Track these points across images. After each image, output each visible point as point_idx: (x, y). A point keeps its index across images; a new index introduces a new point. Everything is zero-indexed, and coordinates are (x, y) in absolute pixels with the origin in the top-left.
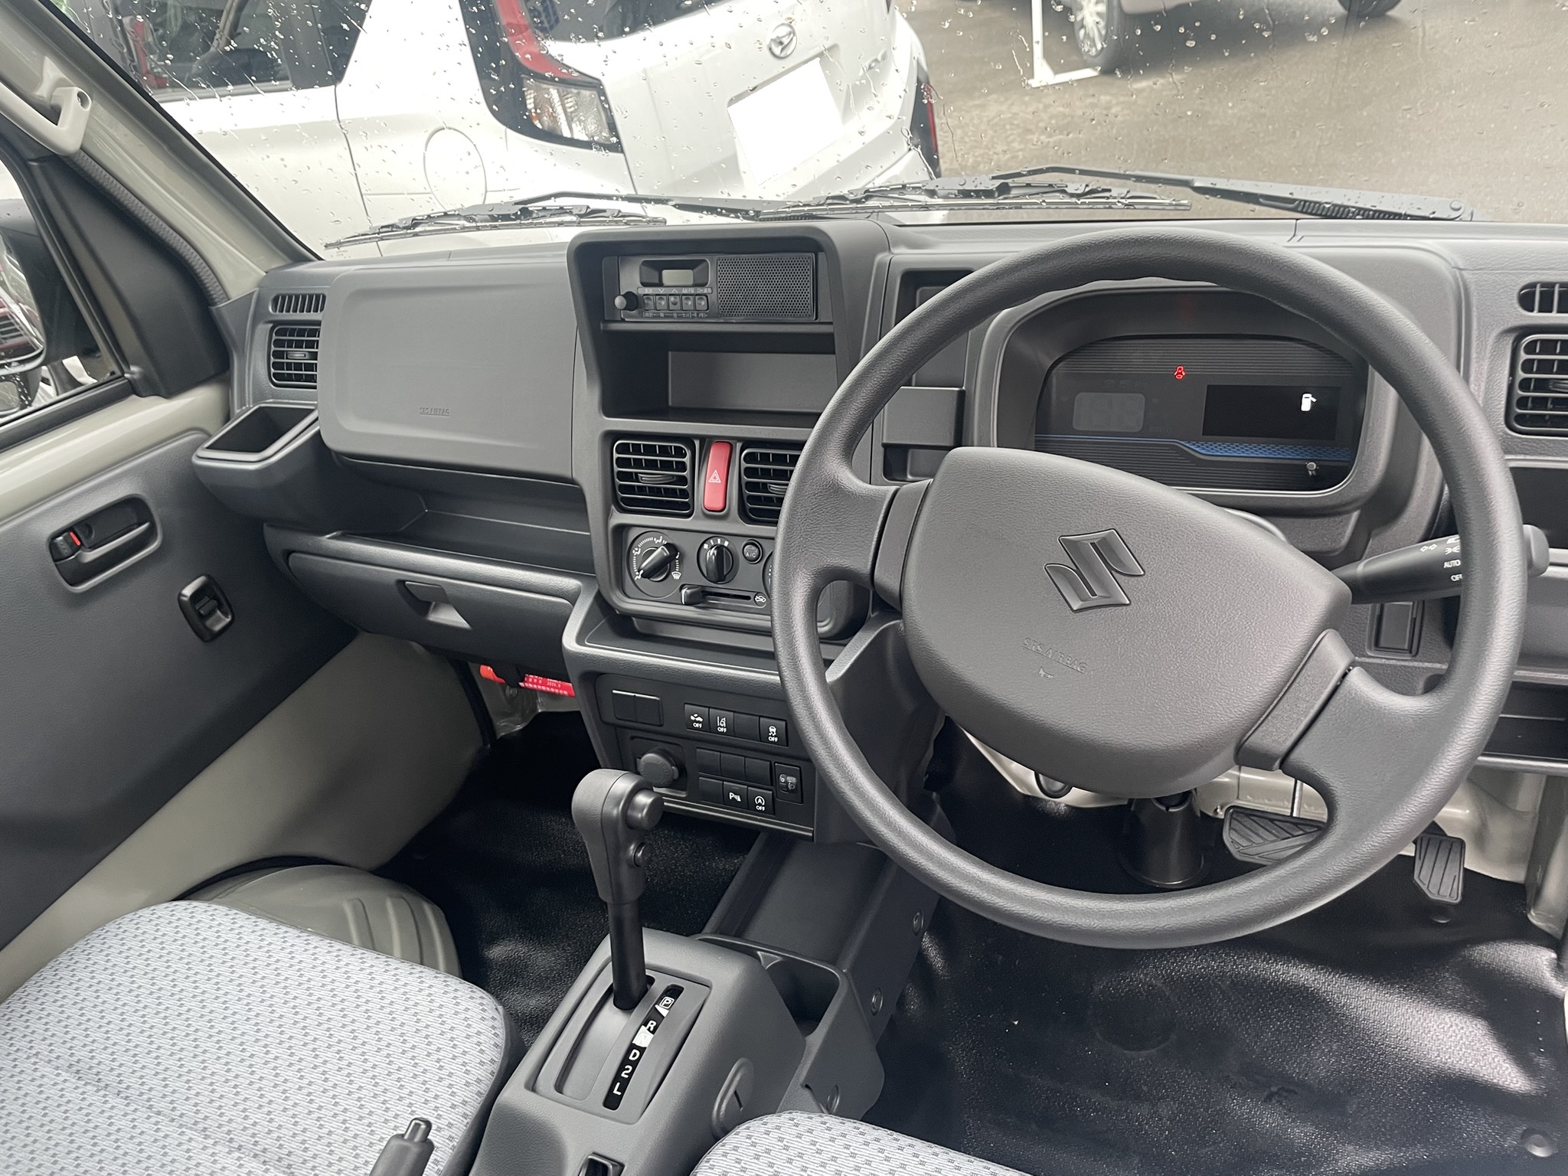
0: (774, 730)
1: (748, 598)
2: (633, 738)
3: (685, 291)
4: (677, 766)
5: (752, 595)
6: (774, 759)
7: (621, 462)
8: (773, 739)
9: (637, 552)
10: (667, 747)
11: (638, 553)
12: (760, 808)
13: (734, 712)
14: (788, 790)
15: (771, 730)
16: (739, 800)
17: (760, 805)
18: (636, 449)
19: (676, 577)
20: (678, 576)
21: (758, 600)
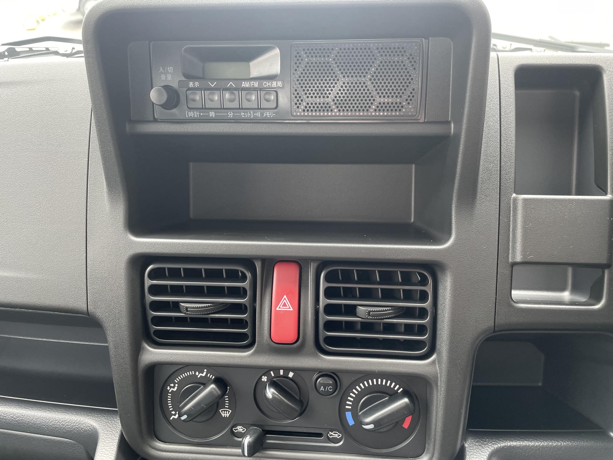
1: (320, 435)
3: (246, 84)
5: (324, 432)
7: (155, 290)
9: (173, 388)
11: (175, 389)
18: (175, 274)
19: (225, 414)
20: (228, 413)
21: (331, 435)
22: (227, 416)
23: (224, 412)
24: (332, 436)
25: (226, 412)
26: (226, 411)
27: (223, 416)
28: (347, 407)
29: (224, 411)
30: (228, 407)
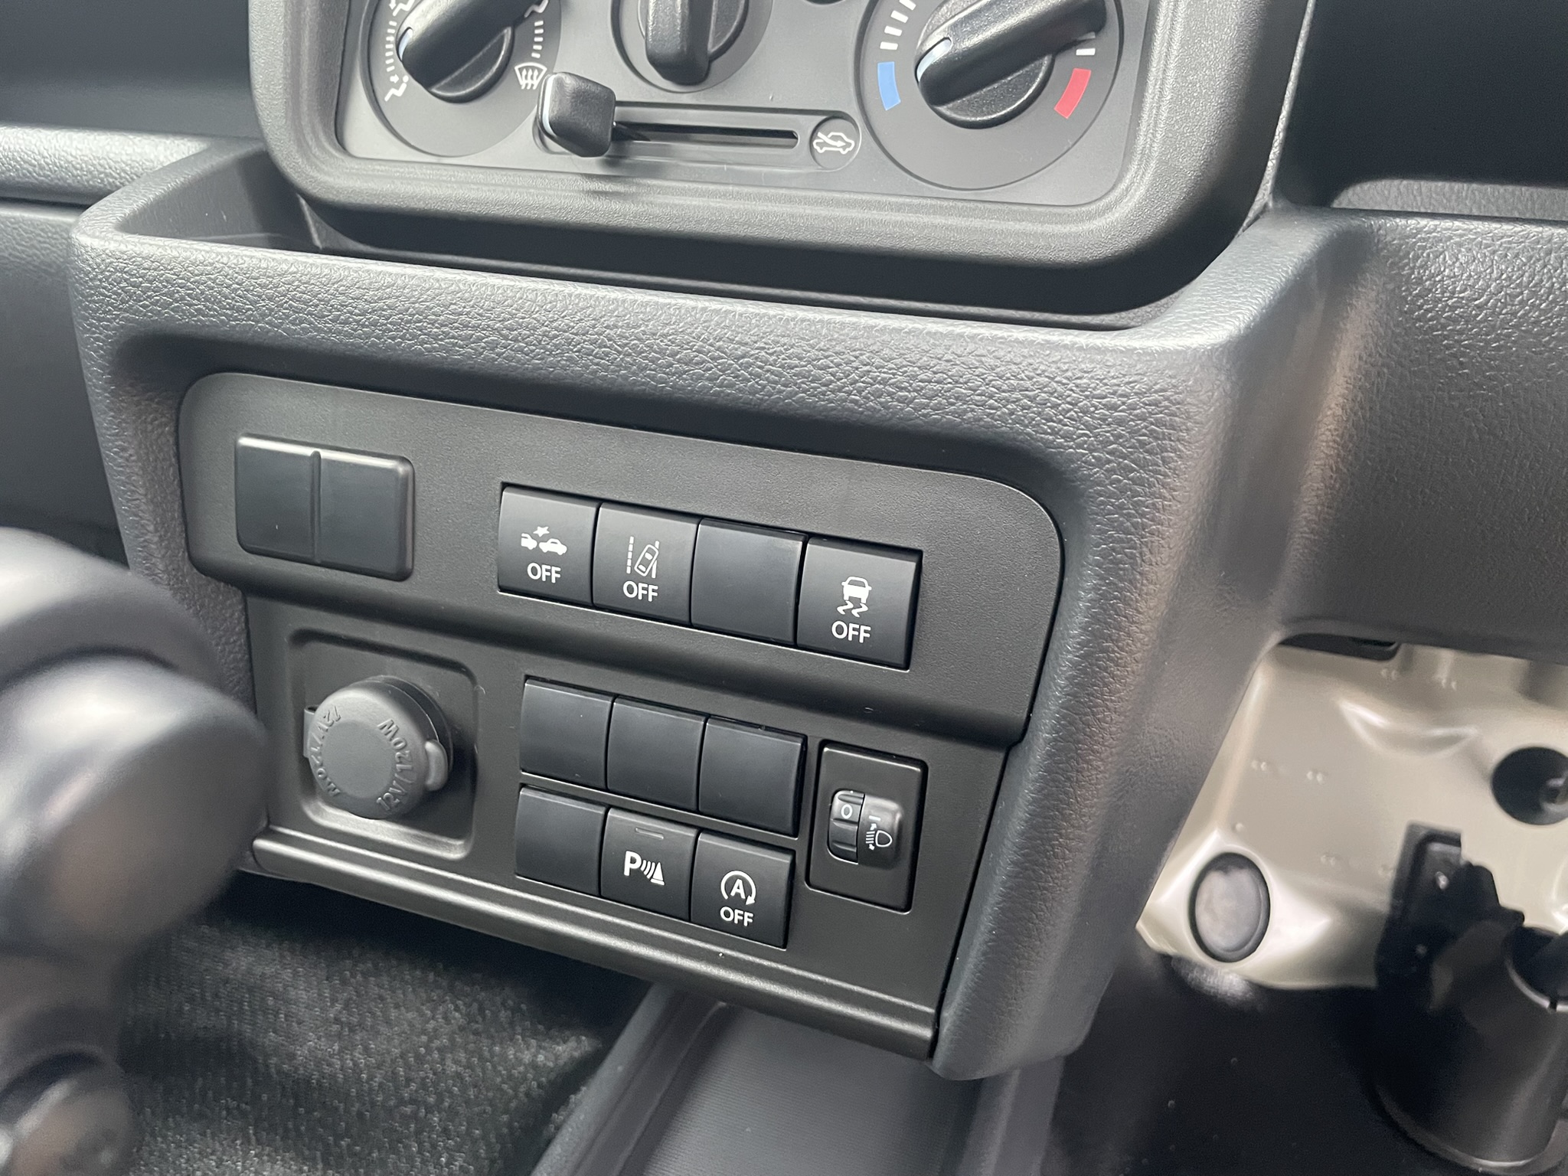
0: (863, 593)
1: (787, 139)
2: (304, 637)
4: (443, 742)
5: (803, 125)
6: (819, 726)
8: (849, 632)
9: (403, 3)
10: (421, 677)
11: (408, 7)
12: (736, 916)
13: (699, 518)
14: (863, 855)
15: (849, 591)
16: (658, 878)
17: (737, 903)
19: (530, 82)
20: (538, 77)
21: (823, 145)
22: (532, 85)
23: (527, 71)
24: (825, 149)
25: (533, 72)
26: (533, 68)
27: (523, 87)
28: (884, 46)
29: (527, 68)
30: (537, 56)
